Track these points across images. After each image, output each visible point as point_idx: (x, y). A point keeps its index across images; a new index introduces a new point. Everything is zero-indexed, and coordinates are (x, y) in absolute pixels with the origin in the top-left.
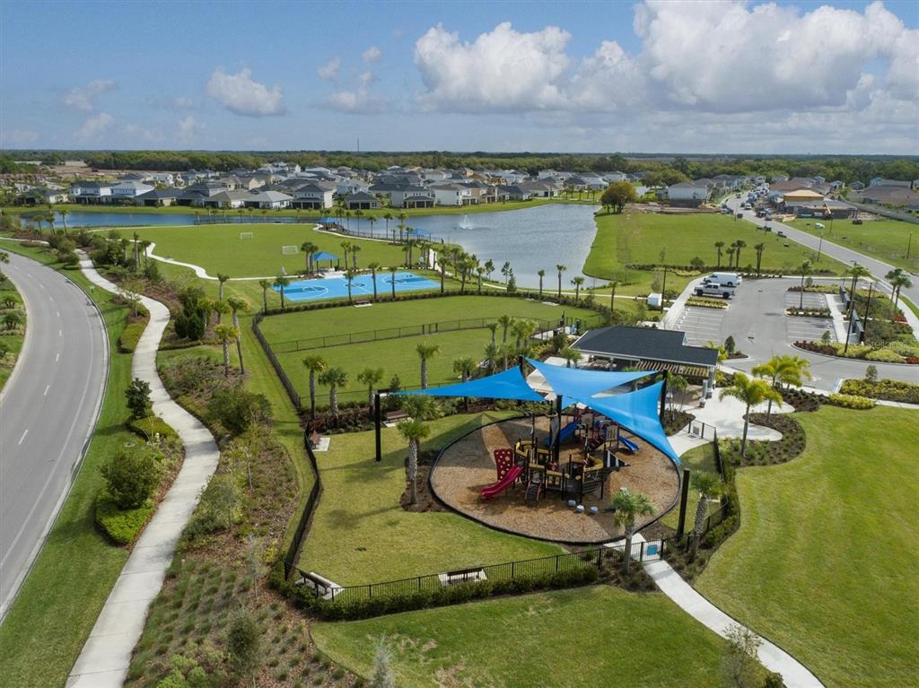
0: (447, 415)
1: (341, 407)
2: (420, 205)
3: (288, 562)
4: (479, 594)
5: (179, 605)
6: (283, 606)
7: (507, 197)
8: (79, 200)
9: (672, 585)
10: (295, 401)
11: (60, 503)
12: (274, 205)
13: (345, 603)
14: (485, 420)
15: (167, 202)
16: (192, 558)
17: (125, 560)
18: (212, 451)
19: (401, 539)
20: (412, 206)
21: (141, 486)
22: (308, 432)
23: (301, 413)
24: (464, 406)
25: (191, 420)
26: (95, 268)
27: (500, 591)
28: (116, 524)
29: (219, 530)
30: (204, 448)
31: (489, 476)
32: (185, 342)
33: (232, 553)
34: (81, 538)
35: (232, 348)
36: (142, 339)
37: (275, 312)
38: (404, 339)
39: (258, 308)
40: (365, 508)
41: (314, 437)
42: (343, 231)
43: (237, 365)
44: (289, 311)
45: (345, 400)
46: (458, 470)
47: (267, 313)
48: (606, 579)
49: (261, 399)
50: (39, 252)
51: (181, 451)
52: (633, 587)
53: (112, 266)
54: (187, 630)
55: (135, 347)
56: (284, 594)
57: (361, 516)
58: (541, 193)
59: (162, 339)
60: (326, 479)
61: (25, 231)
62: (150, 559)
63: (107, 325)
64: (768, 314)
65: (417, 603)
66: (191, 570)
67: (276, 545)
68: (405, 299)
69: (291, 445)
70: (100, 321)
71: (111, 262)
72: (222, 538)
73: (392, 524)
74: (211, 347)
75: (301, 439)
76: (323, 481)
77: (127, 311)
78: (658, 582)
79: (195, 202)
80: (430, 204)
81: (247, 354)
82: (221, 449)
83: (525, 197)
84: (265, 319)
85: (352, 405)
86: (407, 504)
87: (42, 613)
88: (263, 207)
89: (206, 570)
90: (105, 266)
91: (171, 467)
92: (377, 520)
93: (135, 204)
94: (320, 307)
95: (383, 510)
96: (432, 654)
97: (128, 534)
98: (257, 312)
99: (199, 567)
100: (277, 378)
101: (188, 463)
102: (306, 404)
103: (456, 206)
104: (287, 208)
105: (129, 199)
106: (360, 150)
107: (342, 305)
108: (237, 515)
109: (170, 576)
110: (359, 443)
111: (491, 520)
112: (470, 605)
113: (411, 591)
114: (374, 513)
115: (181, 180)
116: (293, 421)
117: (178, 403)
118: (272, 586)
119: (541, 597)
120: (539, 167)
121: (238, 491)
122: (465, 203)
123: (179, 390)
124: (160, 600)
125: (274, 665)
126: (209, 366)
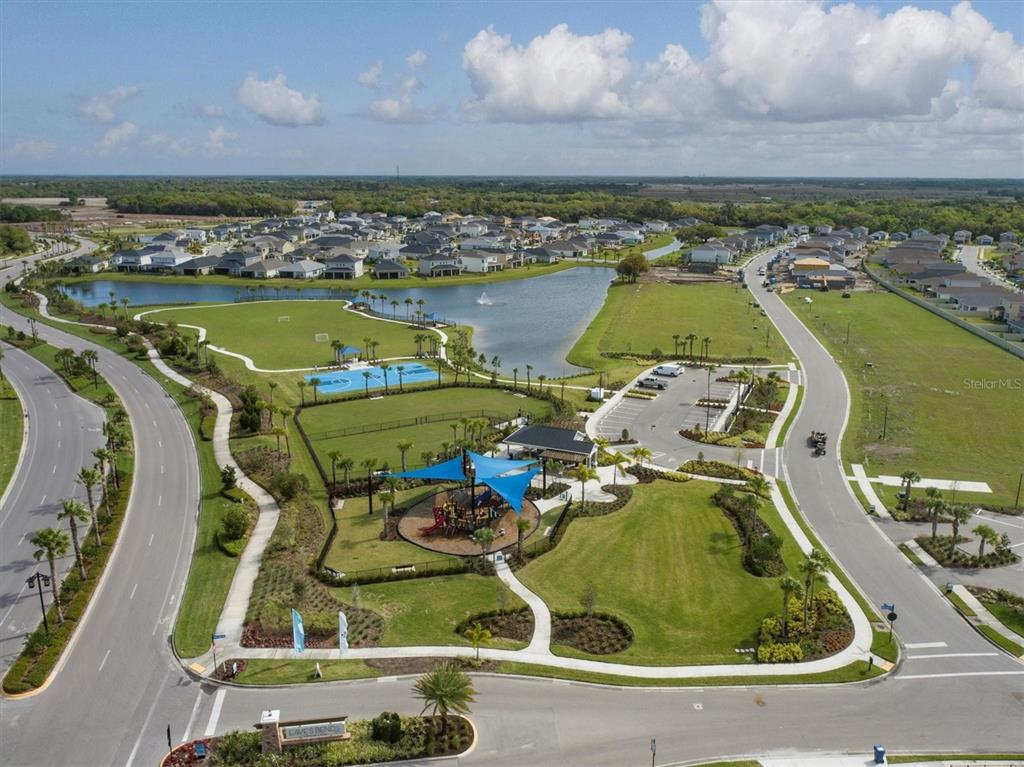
0: (417, 486)
1: (351, 481)
2: (447, 273)
3: (319, 563)
4: (409, 576)
5: (268, 581)
6: (316, 581)
7: (534, 260)
8: (121, 269)
9: (505, 574)
10: (324, 477)
11: (195, 537)
12: (307, 275)
13: (346, 579)
14: (440, 489)
15: (205, 271)
16: (271, 562)
17: (238, 563)
18: (276, 508)
19: (377, 554)
20: (439, 275)
21: (242, 527)
22: (331, 497)
23: (327, 485)
24: (428, 482)
25: (260, 490)
26: (161, 358)
27: (420, 575)
28: (230, 546)
29: (284, 549)
30: (270, 507)
31: (431, 522)
32: (248, 433)
33: (291, 560)
34: (213, 554)
35: (282, 438)
36: (216, 429)
37: (310, 405)
38: (403, 429)
39: (298, 401)
40: (360, 539)
41: (334, 500)
42: (369, 311)
43: (286, 451)
44: (321, 403)
45: (355, 476)
46: (415, 519)
47: (303, 406)
48: (473, 570)
49: (303, 478)
50: (110, 340)
51: (257, 509)
52: (485, 574)
53: (176, 357)
54: (273, 590)
55: (212, 435)
56: (317, 577)
57: (357, 543)
58: (571, 253)
59: (230, 430)
60: (340, 525)
61: (88, 315)
62: (250, 563)
63: (187, 417)
64: (682, 405)
65: (379, 580)
66: (272, 566)
67: (313, 556)
68: (410, 392)
69: (321, 505)
70: (179, 412)
71: (175, 353)
72: (285, 553)
73: (373, 547)
74: (266, 437)
75: (327, 502)
76: (338, 526)
77: (199, 404)
78: (499, 573)
79: (232, 270)
80: (456, 272)
81: (292, 442)
82: (280, 507)
83: (552, 260)
84: (303, 411)
85: (359, 480)
86: (383, 537)
87: (205, 584)
88: (297, 278)
89: (278, 567)
90: (171, 357)
91: (253, 518)
92: (365, 545)
93: (174, 274)
94: (344, 400)
95: (369, 540)
96: (382, 599)
97: (238, 551)
98: (298, 404)
99: (275, 566)
100: (312, 461)
101: (261, 516)
102: (330, 479)
103: (482, 274)
104: (320, 277)
105: (170, 268)
106: (400, 174)
107: (361, 398)
108: (292, 541)
109: (261, 570)
110: (361, 503)
111: (426, 545)
112: (404, 581)
113: (376, 574)
114: (363, 542)
115: (213, 236)
116: (322, 491)
117: (250, 478)
118: (311, 573)
119: (439, 578)
120: (581, 212)
121: (293, 530)
122: (491, 269)
123: (251, 470)
124: (259, 578)
125: (312, 602)
126: (267, 453)
